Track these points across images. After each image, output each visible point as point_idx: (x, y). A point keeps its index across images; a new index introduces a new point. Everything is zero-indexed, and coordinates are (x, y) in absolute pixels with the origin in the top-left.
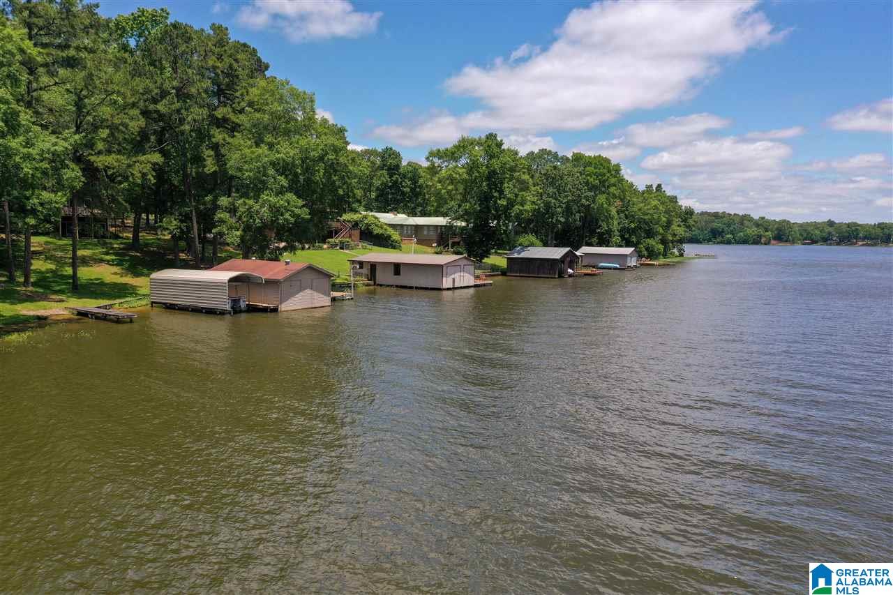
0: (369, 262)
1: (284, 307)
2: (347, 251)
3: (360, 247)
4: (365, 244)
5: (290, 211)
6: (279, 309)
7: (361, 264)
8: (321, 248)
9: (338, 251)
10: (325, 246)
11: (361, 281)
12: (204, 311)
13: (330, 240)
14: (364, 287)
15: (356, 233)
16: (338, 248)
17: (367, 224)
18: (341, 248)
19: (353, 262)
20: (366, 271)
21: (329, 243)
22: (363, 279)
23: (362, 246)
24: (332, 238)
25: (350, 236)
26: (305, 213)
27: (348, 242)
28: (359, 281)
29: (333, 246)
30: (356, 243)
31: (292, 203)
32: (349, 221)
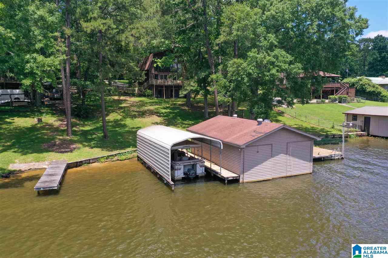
0: (363, 115)
1: (247, 177)
2: (344, 105)
3: (355, 101)
4: (360, 99)
5: (277, 66)
6: (241, 181)
7: (355, 117)
8: (324, 102)
9: (337, 104)
10: (327, 101)
11: (354, 132)
12: (158, 176)
13: (331, 96)
14: (358, 138)
15: (353, 91)
16: (337, 102)
17: (361, 84)
18: (340, 102)
19: (348, 114)
20: (360, 122)
21: (330, 98)
22: (357, 130)
23: (357, 101)
24: (333, 95)
25: (347, 94)
26: (298, 69)
27: (345, 98)
28: (352, 131)
29: (334, 101)
30: (352, 98)
31: (281, 58)
32: (347, 83)
